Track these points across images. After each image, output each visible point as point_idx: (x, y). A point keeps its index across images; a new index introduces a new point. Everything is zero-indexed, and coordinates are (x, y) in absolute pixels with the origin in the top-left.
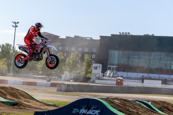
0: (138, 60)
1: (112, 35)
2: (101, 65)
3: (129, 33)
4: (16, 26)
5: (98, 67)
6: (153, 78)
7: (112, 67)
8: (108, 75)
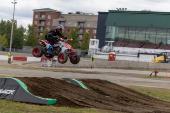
0: (134, 35)
1: (109, 11)
2: (98, 41)
3: (126, 9)
4: (16, 3)
5: (95, 43)
6: (149, 52)
7: (109, 41)
8: (104, 49)
